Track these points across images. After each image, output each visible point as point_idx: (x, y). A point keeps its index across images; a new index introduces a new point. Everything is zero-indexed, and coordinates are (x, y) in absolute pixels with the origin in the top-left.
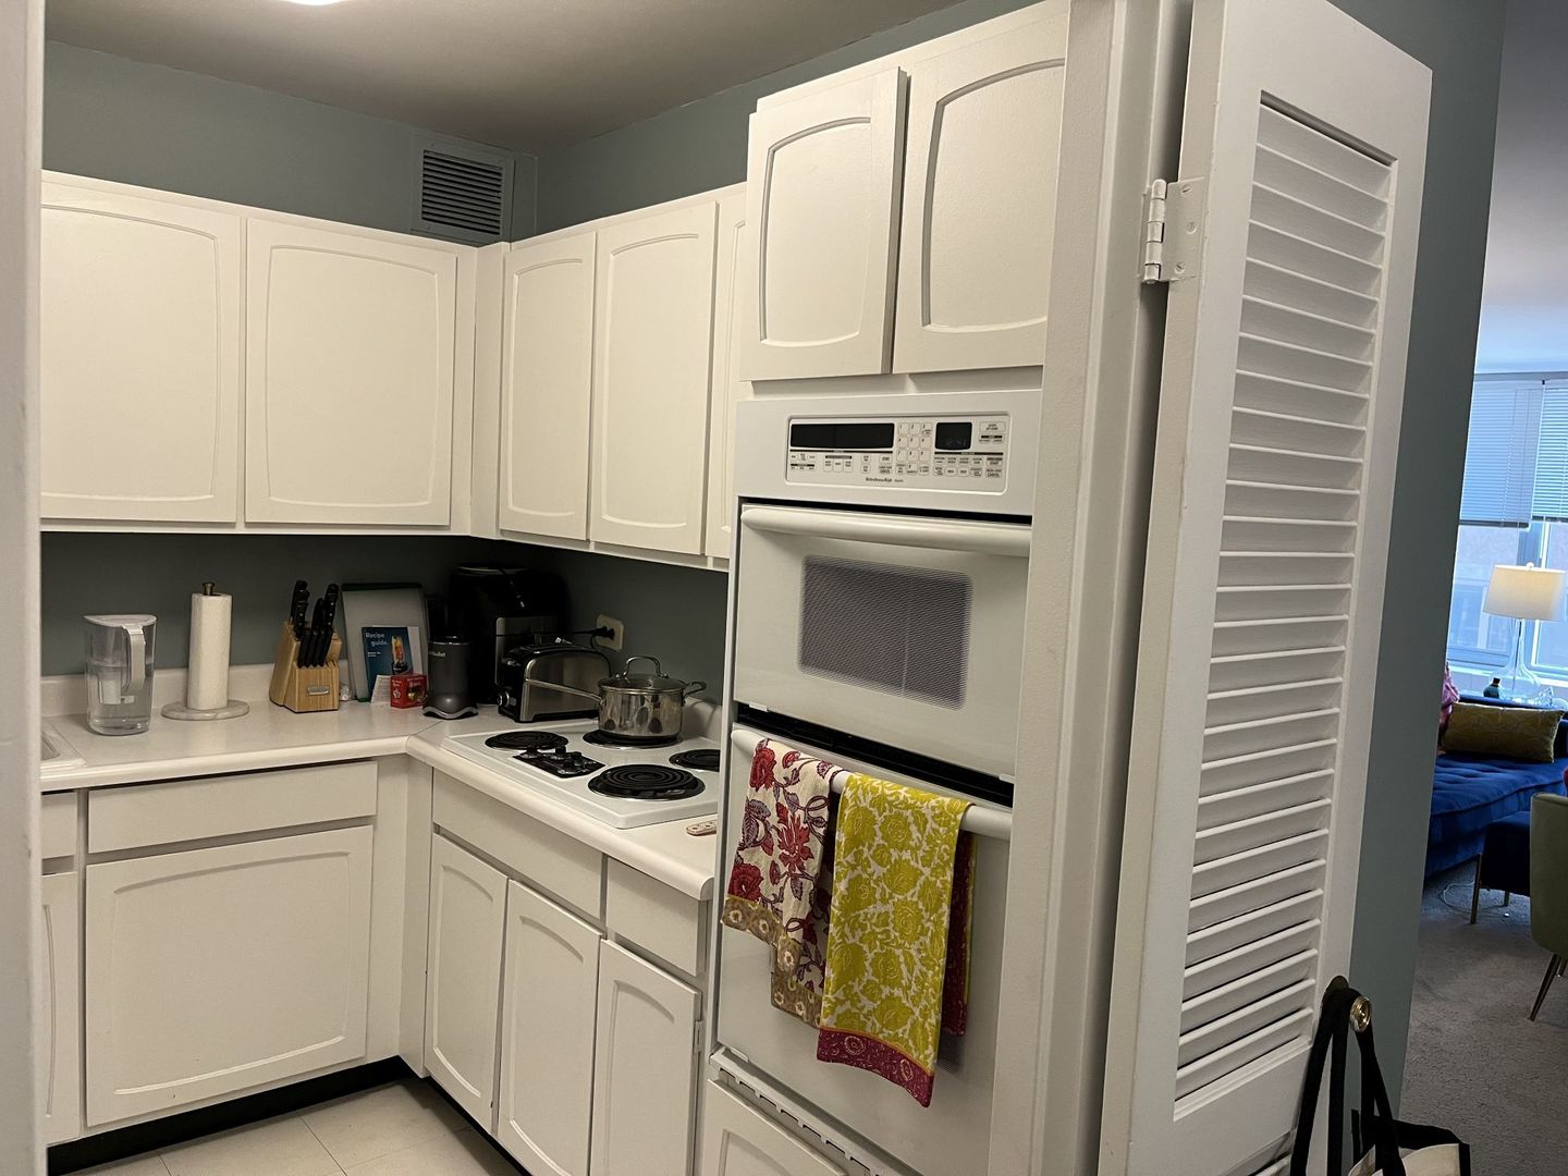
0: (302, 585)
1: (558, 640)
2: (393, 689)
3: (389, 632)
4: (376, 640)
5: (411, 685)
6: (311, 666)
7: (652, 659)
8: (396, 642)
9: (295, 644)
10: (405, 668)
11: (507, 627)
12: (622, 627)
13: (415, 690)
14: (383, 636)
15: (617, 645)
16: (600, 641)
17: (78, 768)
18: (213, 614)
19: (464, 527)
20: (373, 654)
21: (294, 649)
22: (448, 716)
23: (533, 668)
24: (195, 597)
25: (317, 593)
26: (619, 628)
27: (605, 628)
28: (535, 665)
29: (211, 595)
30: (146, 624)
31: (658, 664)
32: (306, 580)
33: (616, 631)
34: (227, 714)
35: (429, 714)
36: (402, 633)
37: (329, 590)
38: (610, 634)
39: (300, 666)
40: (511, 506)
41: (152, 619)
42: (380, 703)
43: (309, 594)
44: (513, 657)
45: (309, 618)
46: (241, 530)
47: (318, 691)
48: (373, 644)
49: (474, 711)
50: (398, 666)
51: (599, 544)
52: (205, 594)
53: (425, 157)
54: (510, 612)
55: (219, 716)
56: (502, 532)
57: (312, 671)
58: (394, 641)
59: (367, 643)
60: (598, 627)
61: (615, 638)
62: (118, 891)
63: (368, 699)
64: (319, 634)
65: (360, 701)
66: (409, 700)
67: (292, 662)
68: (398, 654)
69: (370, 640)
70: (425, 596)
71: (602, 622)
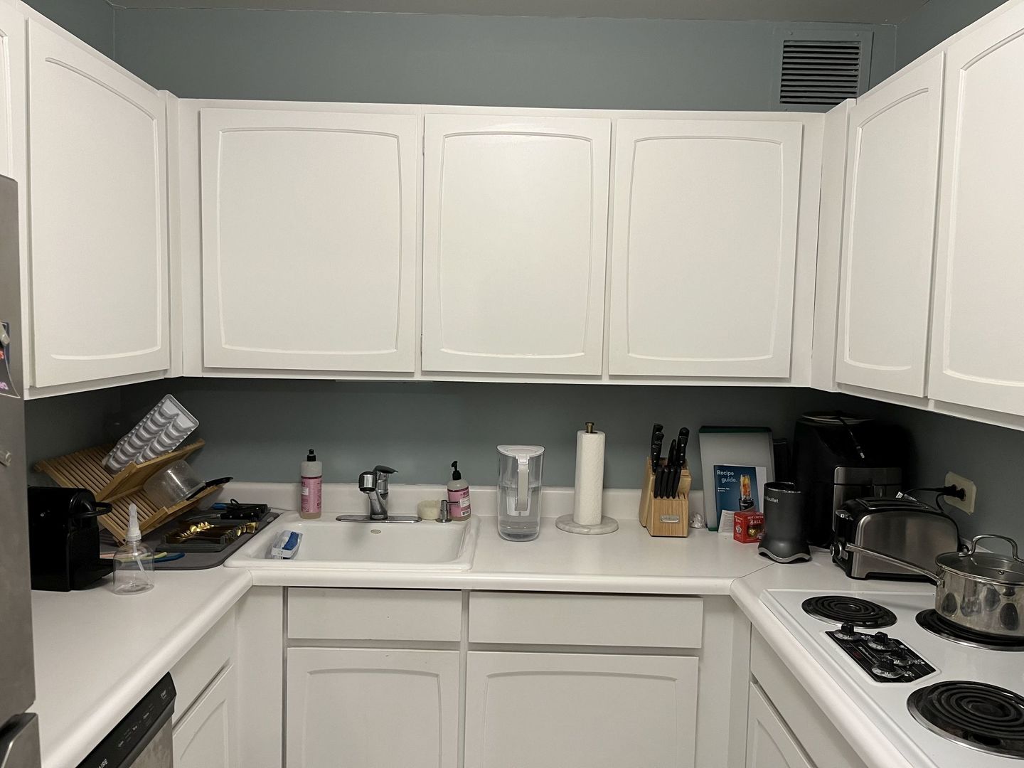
0: (658, 428)
1: (900, 495)
2: (736, 524)
3: (739, 471)
4: (726, 477)
5: (752, 523)
6: (665, 498)
7: (1009, 540)
8: (744, 480)
9: (652, 478)
10: (750, 504)
11: (847, 475)
12: (974, 488)
13: (755, 527)
14: (732, 474)
15: (969, 506)
16: (949, 500)
17: (464, 572)
18: (591, 447)
19: (804, 379)
20: (722, 490)
21: (651, 482)
22: (780, 559)
23: (867, 524)
24: (579, 433)
25: (671, 435)
26: (971, 490)
27: (954, 487)
28: (869, 522)
29: (592, 432)
30: (534, 455)
31: (1015, 546)
32: (663, 425)
33: (967, 494)
34: (597, 531)
35: (763, 554)
36: (751, 472)
37: (681, 433)
38: (961, 494)
39: (655, 497)
40: (847, 359)
41: (539, 451)
42: (726, 535)
43: (663, 436)
44: (848, 509)
45: (665, 454)
46: (606, 381)
47: (669, 519)
48: (724, 480)
49: (807, 557)
50: (745, 502)
51: (939, 403)
52: (587, 432)
53: (785, 46)
54: (850, 461)
55: (592, 531)
56: (839, 385)
57: (665, 501)
58: (742, 479)
59: (718, 479)
60: (947, 485)
61: (966, 498)
62: (490, 676)
63: (716, 529)
64: (670, 472)
65: (711, 530)
66: (750, 536)
67: (650, 493)
68: (745, 492)
69: (721, 477)
70: (774, 440)
71: (951, 479)
